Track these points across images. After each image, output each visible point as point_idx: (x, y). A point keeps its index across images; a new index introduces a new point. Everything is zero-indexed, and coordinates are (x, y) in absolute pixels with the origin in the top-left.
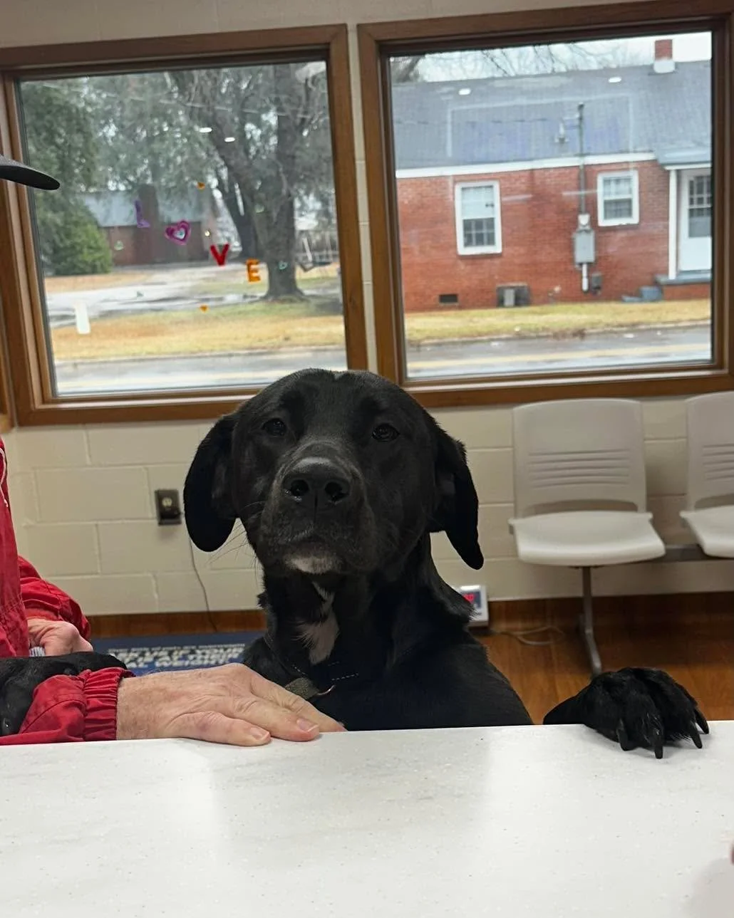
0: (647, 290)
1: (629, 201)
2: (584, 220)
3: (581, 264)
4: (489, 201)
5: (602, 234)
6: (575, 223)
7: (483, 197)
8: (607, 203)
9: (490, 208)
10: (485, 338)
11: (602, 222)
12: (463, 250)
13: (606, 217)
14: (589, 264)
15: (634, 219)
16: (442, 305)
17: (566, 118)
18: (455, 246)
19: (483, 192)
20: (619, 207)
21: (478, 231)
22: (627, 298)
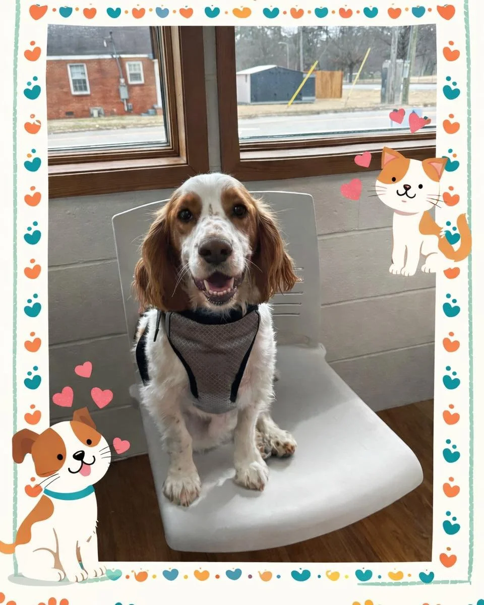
0: (151, 111)
1: (140, 74)
2: (122, 81)
3: (123, 99)
4: (82, 71)
5: (130, 88)
6: (119, 82)
7: (80, 70)
8: (131, 75)
9: (83, 75)
10: (83, 129)
11: (130, 82)
12: (74, 93)
13: (131, 80)
14: (126, 100)
15: (142, 82)
16: (67, 116)
17: (106, 38)
18: (70, 92)
19: (80, 68)
20: (136, 76)
21: (80, 85)
22: (143, 114)
